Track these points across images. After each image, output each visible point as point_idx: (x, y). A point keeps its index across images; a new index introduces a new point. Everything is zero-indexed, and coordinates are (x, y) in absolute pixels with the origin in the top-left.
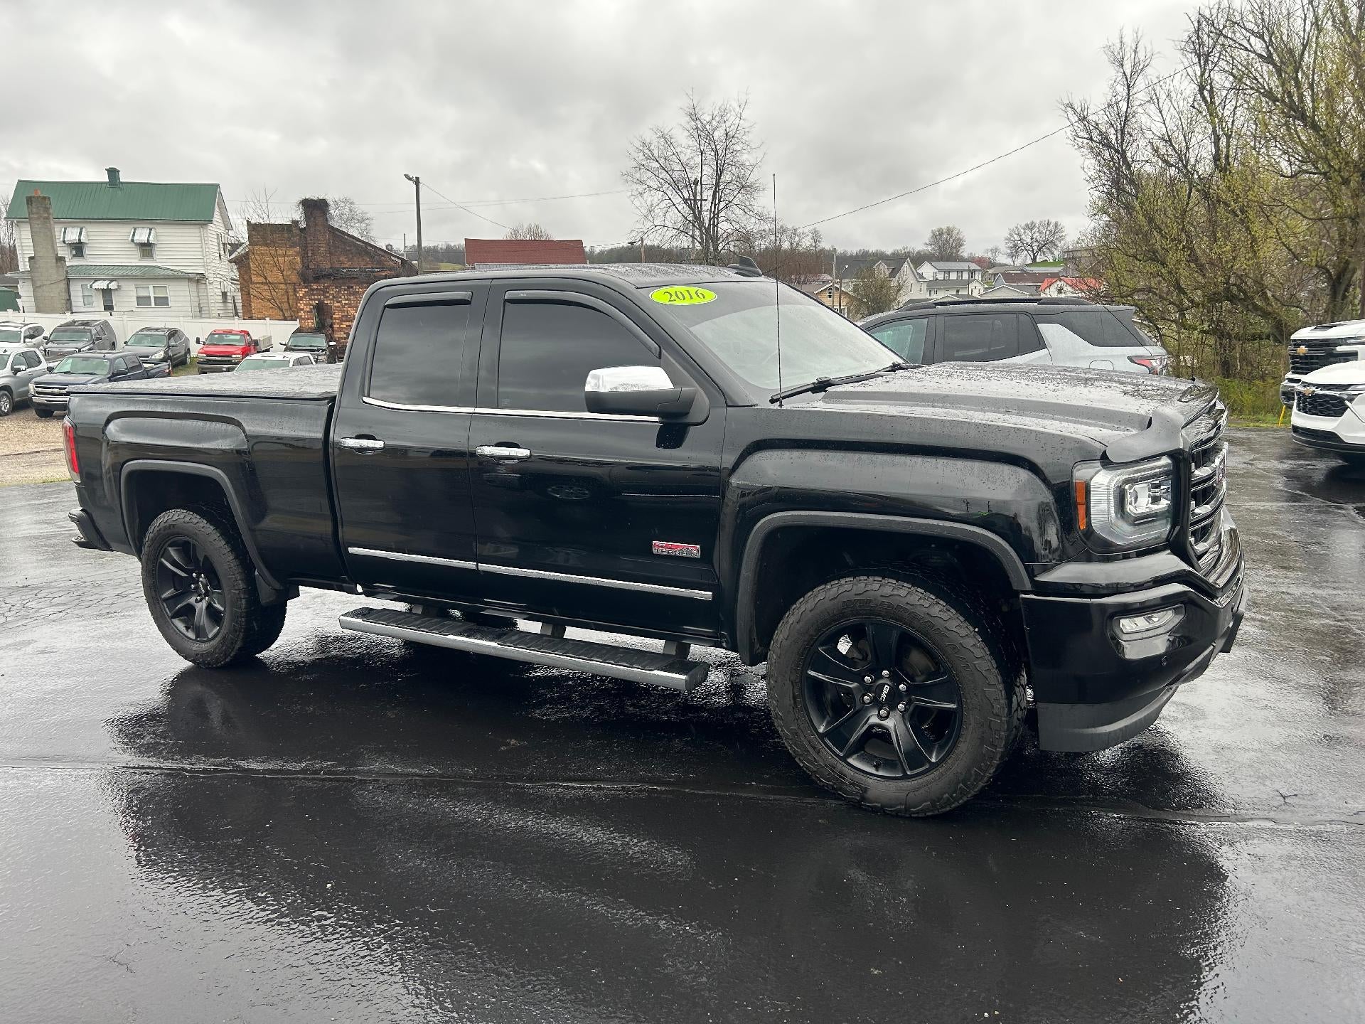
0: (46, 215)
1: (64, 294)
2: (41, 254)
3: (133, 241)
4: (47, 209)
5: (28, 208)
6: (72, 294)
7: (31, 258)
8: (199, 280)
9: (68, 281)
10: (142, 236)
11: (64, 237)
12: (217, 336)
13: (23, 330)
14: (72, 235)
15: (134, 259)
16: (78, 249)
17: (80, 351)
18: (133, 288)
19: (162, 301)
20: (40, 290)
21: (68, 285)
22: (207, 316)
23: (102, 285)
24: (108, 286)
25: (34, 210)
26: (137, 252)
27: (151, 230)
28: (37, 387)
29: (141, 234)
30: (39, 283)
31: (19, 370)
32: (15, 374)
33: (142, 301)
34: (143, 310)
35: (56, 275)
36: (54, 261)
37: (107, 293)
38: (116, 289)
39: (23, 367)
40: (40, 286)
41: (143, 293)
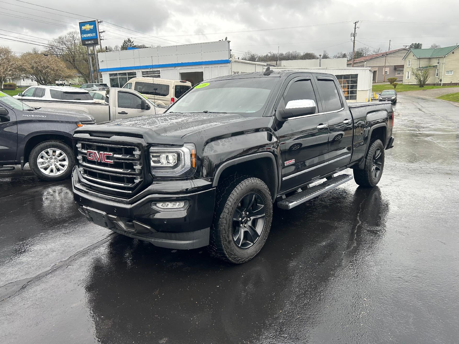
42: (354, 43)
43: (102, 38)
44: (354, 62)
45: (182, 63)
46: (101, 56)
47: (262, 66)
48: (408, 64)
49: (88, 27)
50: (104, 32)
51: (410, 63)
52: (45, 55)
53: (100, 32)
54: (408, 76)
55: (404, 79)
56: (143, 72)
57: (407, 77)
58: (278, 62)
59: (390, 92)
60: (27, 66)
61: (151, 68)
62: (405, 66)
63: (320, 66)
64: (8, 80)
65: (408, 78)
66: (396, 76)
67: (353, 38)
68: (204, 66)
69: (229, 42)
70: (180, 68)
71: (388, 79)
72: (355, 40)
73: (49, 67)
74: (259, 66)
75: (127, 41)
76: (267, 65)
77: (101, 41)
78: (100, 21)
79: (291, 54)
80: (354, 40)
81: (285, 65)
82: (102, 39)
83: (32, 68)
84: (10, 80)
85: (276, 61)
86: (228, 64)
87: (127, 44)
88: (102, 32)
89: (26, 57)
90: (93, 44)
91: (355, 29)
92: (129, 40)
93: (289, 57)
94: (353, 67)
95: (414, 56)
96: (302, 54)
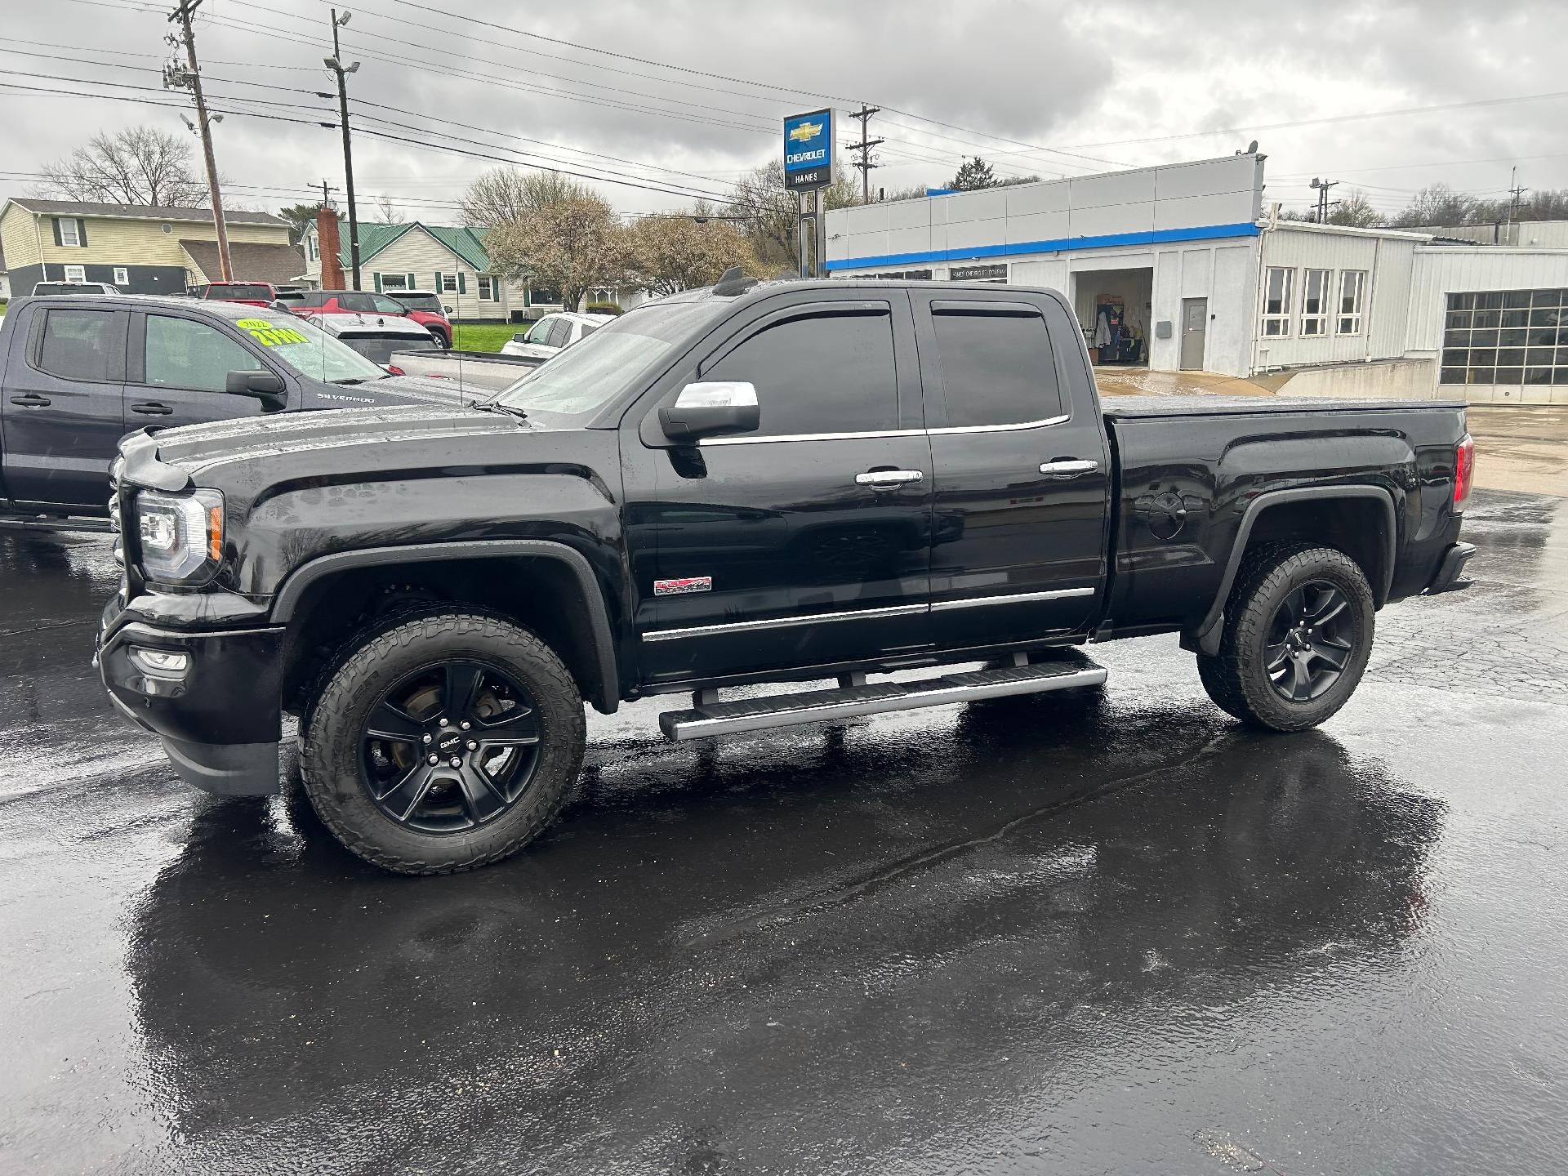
43: (874, 162)
45: (1083, 239)
46: (834, 221)
47: (1412, 245)
49: (806, 131)
50: (879, 142)
52: (698, 222)
53: (870, 144)
56: (953, 271)
58: (1505, 229)
60: (645, 254)
61: (979, 258)
64: (609, 293)
68: (1157, 250)
69: (1261, 159)
70: (1074, 255)
73: (704, 255)
74: (1394, 246)
75: (972, 167)
77: (869, 170)
78: (871, 108)
81: (1535, 240)
82: (871, 166)
83: (661, 258)
84: (613, 295)
85: (1498, 224)
86: (1251, 241)
87: (969, 176)
88: (874, 143)
89: (651, 227)
90: (815, 182)
92: (978, 165)
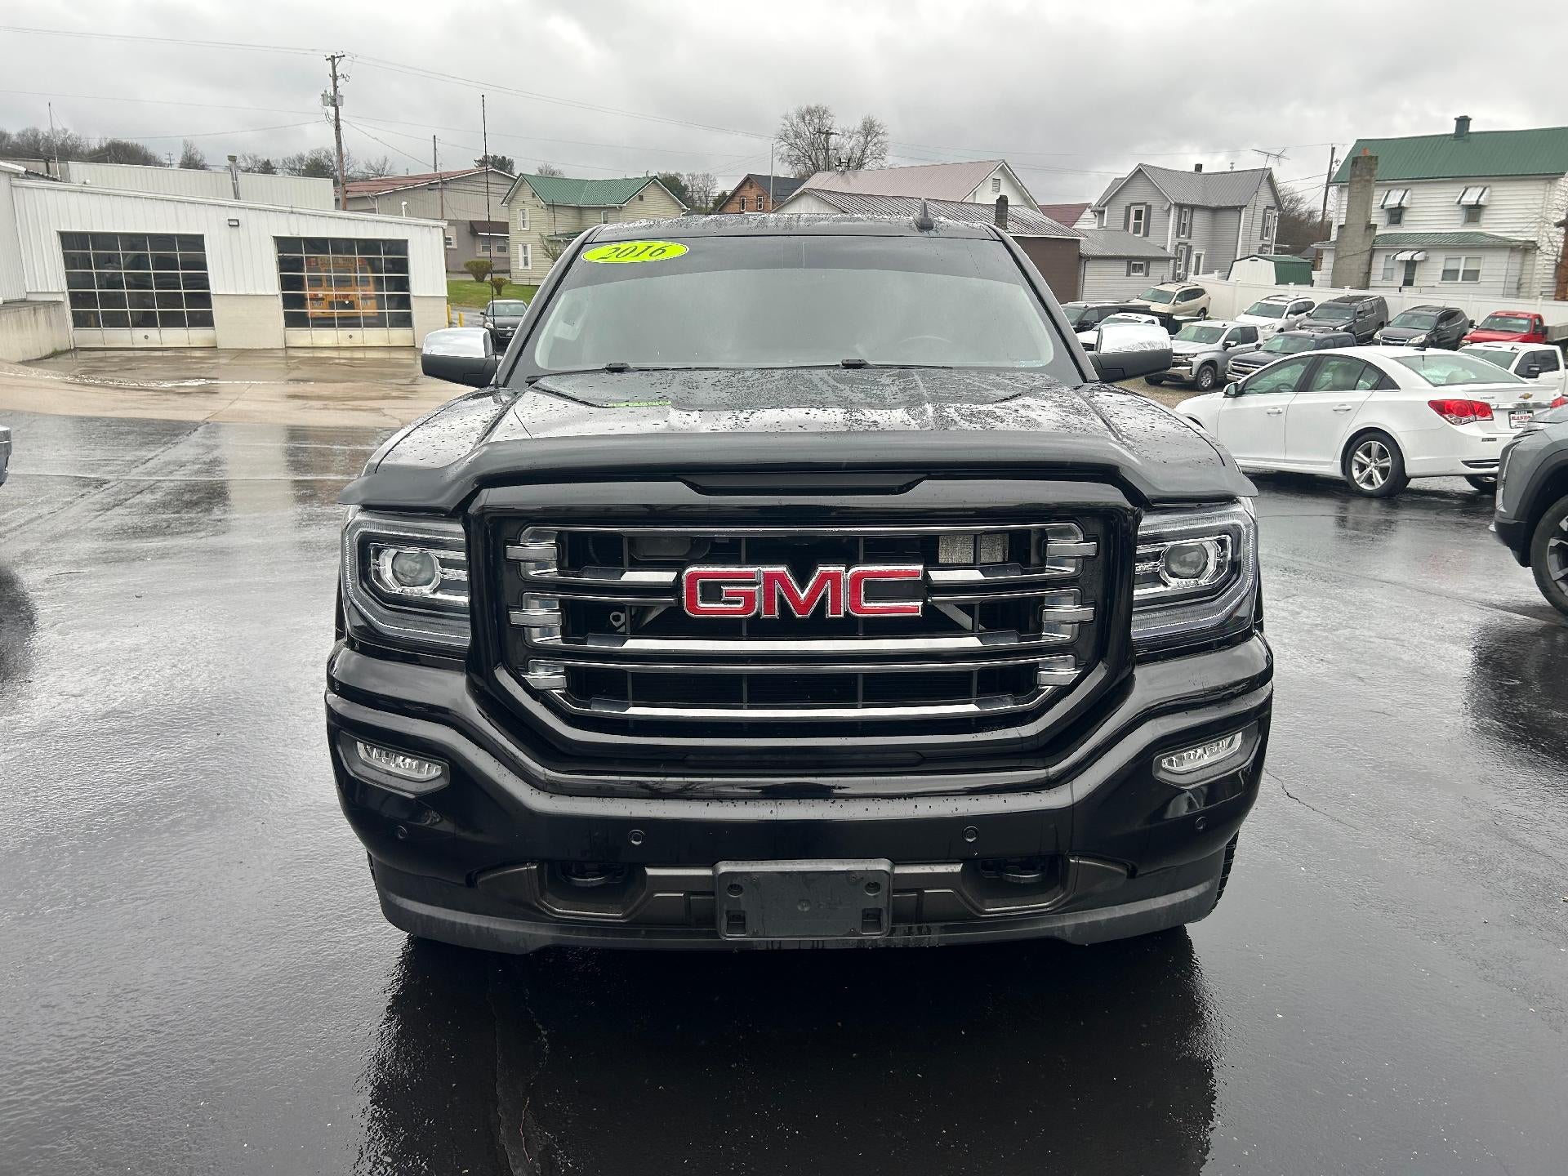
0: (1368, 177)
1: (1364, 267)
2: (1351, 222)
3: (1459, 202)
4: (1370, 171)
5: (1352, 170)
6: (1373, 266)
7: (1341, 227)
8: (1528, 249)
9: (1372, 252)
10: (1471, 197)
11: (1384, 202)
12: (1498, 319)
13: (1289, 305)
14: (1394, 200)
15: (1455, 225)
16: (1396, 215)
17: (1334, 329)
18: (1442, 259)
19: (1472, 276)
20: (1341, 262)
21: (1371, 257)
22: (1526, 295)
23: (1406, 256)
24: (1412, 257)
25: (1358, 172)
26: (1461, 216)
27: (1485, 189)
28: (1234, 364)
29: (1471, 194)
30: (1342, 254)
31: (1229, 345)
32: (1225, 350)
33: (1449, 275)
34: (1448, 284)
35: (1361, 244)
36: (1364, 228)
37: (1411, 265)
38: (1421, 261)
39: (1233, 343)
40: (1343, 257)
41: (1451, 266)
42: (338, 128)
44: (348, 195)
48: (520, 218)
51: (527, 219)
54: (526, 259)
55: (513, 268)
57: (522, 262)
58: (55, 166)
59: (513, 306)
62: (511, 226)
63: (237, 196)
65: (526, 264)
66: (478, 255)
67: (332, 110)
71: (467, 265)
72: (340, 117)
76: (26, 172)
79: (47, 139)
80: (337, 119)
81: (88, 181)
85: (47, 161)
91: (335, 78)
93: (38, 150)
94: (345, 209)
95: (533, 195)
96: (95, 144)
